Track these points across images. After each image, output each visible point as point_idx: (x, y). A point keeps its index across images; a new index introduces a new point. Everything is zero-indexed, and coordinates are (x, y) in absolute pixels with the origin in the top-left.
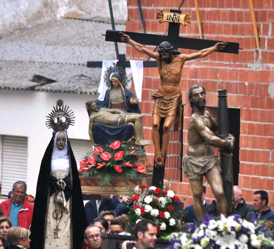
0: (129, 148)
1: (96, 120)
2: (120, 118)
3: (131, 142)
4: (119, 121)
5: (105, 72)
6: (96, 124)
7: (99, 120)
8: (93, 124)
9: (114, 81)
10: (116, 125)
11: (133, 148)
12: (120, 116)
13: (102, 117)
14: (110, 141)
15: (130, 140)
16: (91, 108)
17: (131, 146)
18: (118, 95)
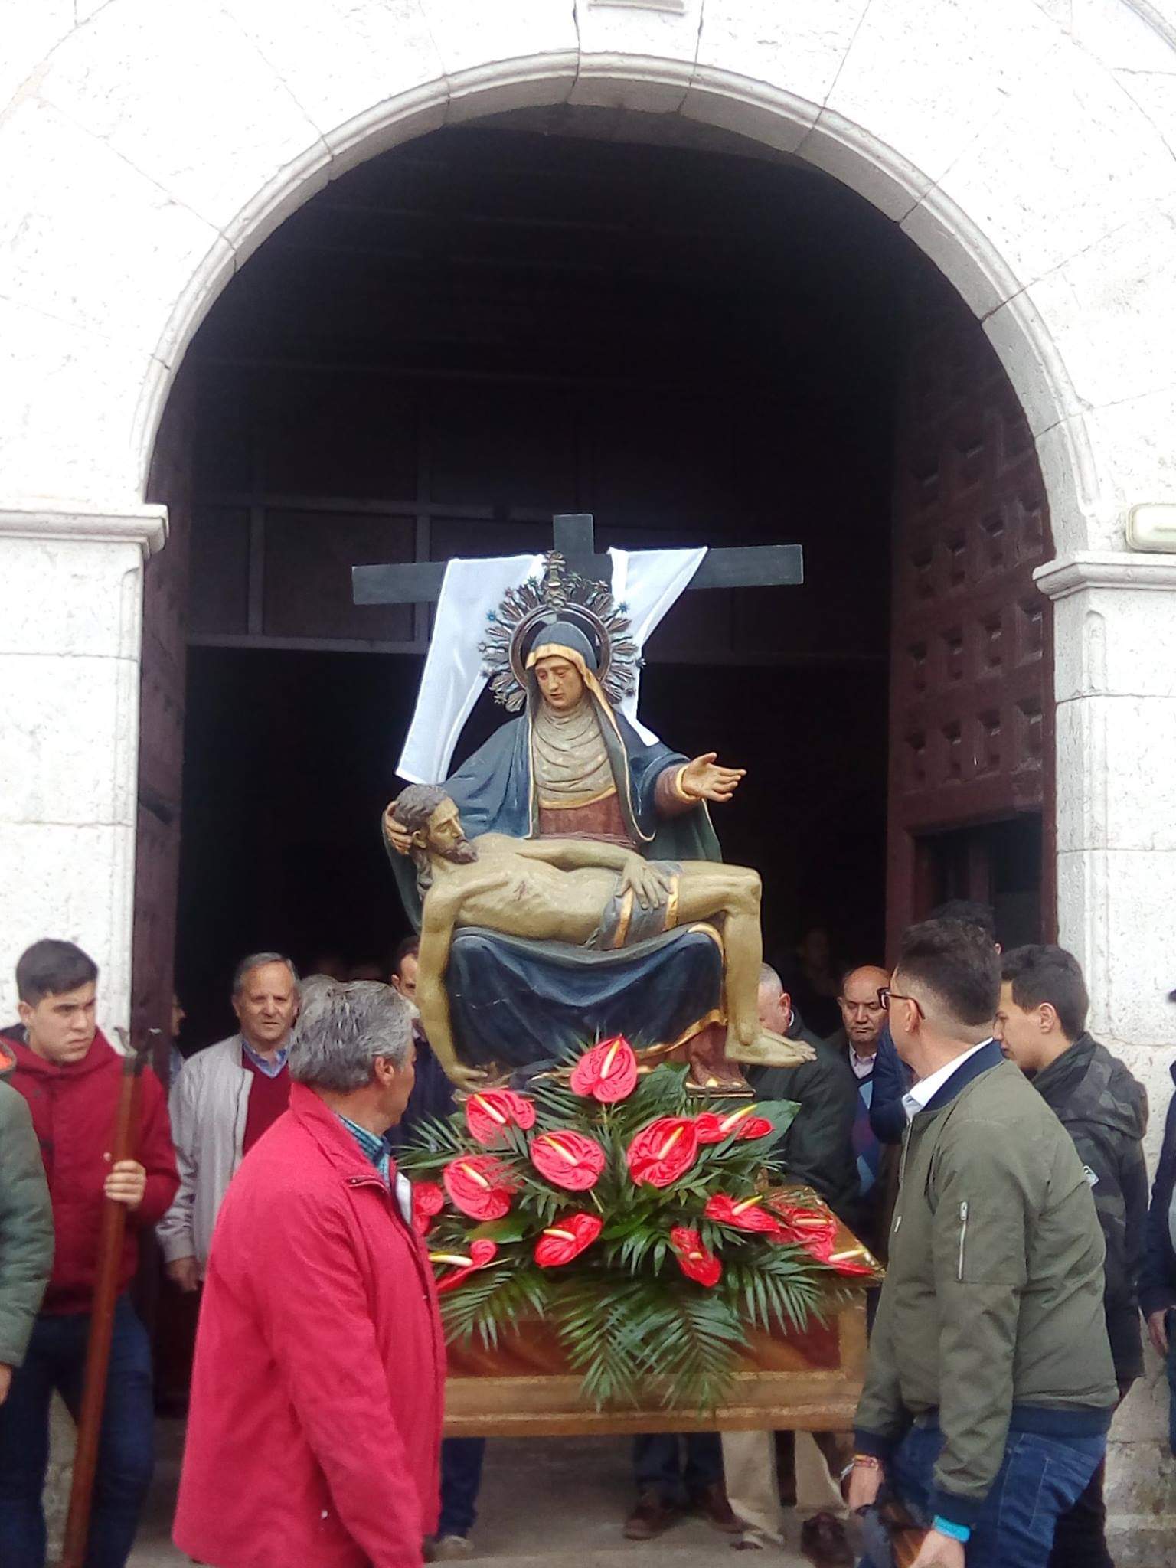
0: (689, 1085)
1: (466, 916)
2: (630, 895)
3: (693, 1046)
4: (626, 912)
5: (492, 617)
6: (472, 940)
7: (490, 912)
8: (453, 939)
9: (554, 669)
10: (604, 942)
11: (712, 1083)
12: (630, 886)
13: (509, 892)
14: (561, 1043)
15: (694, 1029)
16: (427, 839)
17: (698, 1069)
18: (581, 753)
